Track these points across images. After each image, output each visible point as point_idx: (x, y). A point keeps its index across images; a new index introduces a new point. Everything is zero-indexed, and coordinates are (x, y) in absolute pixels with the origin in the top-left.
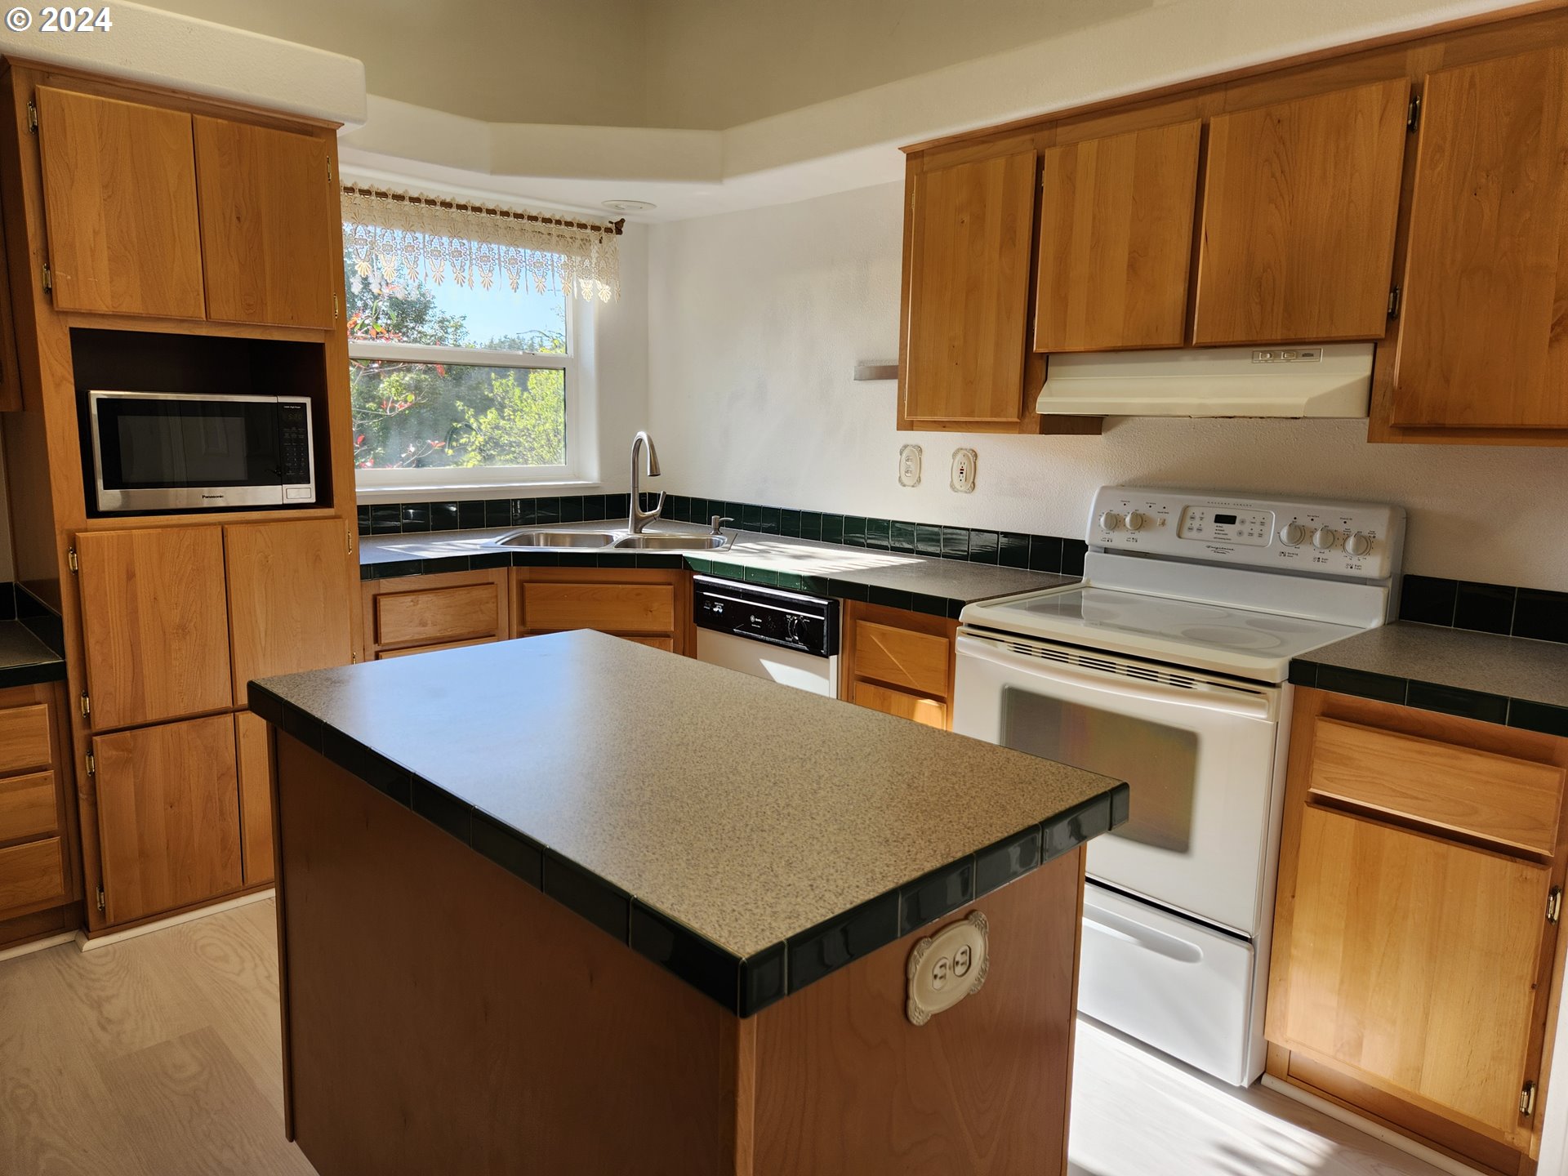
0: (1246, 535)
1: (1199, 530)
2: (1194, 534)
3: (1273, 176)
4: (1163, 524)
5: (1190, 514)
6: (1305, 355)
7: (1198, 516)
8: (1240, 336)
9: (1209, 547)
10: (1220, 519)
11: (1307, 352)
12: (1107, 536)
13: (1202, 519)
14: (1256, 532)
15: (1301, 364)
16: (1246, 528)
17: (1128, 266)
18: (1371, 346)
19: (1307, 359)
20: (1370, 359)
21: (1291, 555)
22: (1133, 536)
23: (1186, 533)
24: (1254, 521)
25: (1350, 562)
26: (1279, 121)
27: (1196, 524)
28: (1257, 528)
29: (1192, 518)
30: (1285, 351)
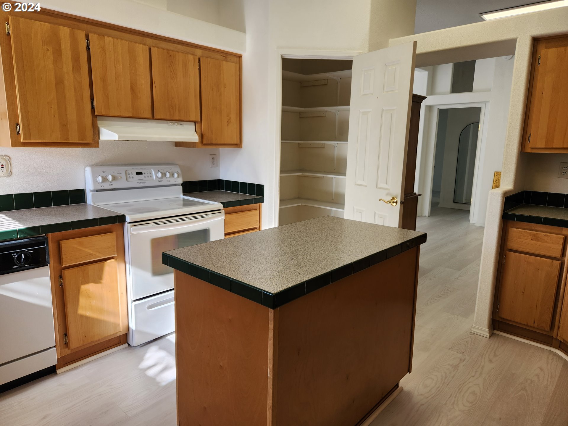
0: (147, 177)
1: (133, 178)
2: (131, 179)
3: (171, 72)
4: (121, 177)
5: (128, 173)
6: (181, 124)
7: (130, 173)
8: (168, 118)
9: (138, 183)
10: (138, 173)
11: (181, 123)
12: (101, 185)
13: (132, 174)
14: (149, 176)
15: (180, 127)
16: (146, 175)
17: (131, 88)
18: (194, 123)
19: (181, 125)
20: (194, 126)
21: (161, 181)
22: (111, 183)
23: (129, 180)
24: (147, 173)
25: (175, 180)
26: (171, 56)
27: (131, 176)
28: (149, 175)
29: (129, 174)
30: (176, 123)
